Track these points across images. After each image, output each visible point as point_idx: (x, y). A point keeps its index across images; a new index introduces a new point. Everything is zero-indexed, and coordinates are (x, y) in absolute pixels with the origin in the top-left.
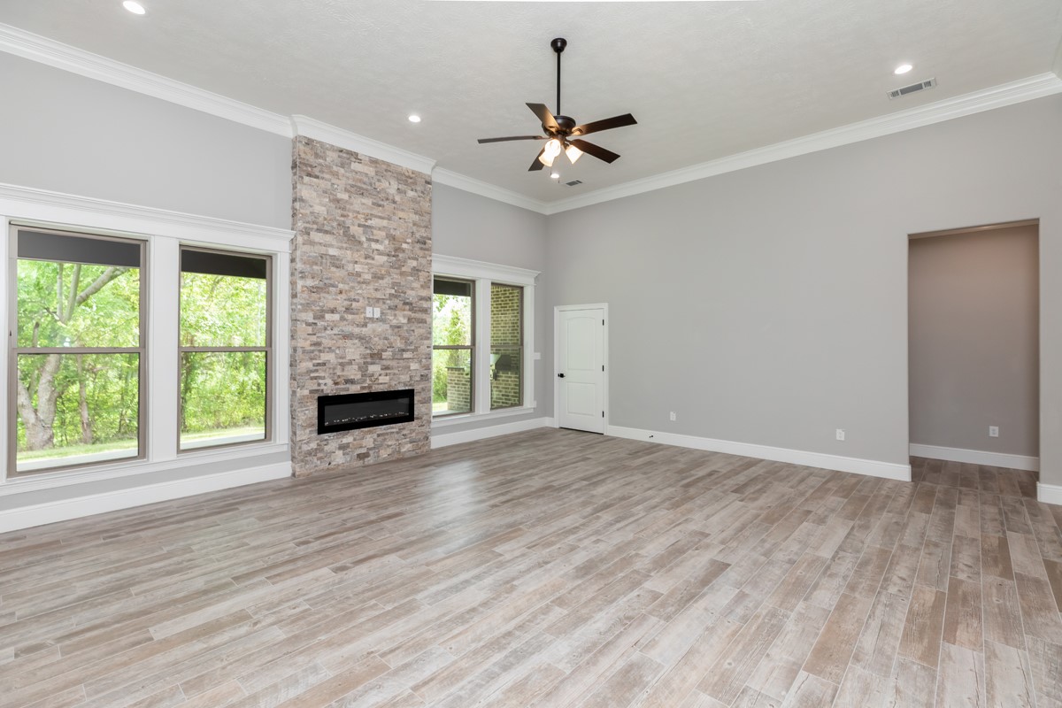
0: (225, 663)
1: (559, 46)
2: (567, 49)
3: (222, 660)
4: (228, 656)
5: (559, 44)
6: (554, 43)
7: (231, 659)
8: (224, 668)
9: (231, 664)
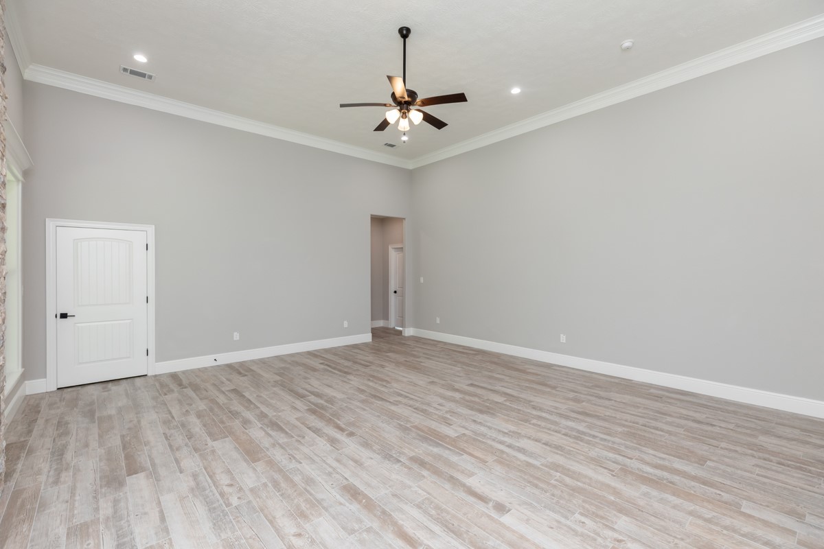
0: (676, 541)
1: (405, 33)
2: (410, 36)
3: (676, 544)
4: (669, 542)
5: (405, 32)
6: (401, 30)
7: (670, 539)
8: (682, 539)
9: (676, 537)
